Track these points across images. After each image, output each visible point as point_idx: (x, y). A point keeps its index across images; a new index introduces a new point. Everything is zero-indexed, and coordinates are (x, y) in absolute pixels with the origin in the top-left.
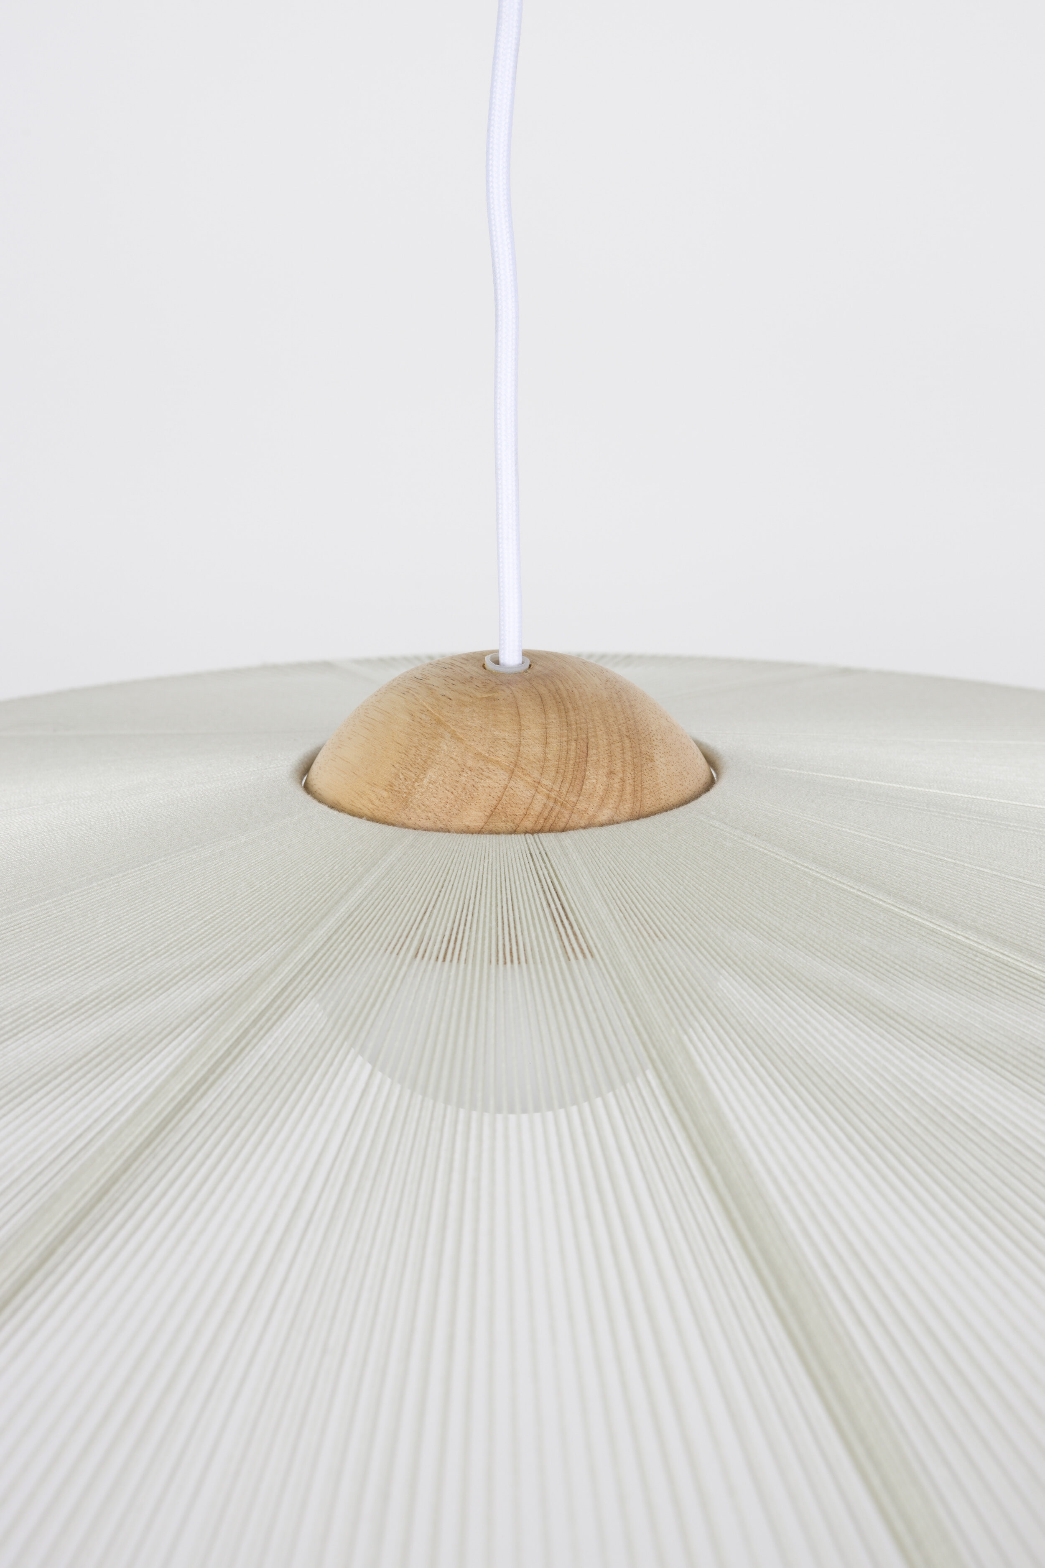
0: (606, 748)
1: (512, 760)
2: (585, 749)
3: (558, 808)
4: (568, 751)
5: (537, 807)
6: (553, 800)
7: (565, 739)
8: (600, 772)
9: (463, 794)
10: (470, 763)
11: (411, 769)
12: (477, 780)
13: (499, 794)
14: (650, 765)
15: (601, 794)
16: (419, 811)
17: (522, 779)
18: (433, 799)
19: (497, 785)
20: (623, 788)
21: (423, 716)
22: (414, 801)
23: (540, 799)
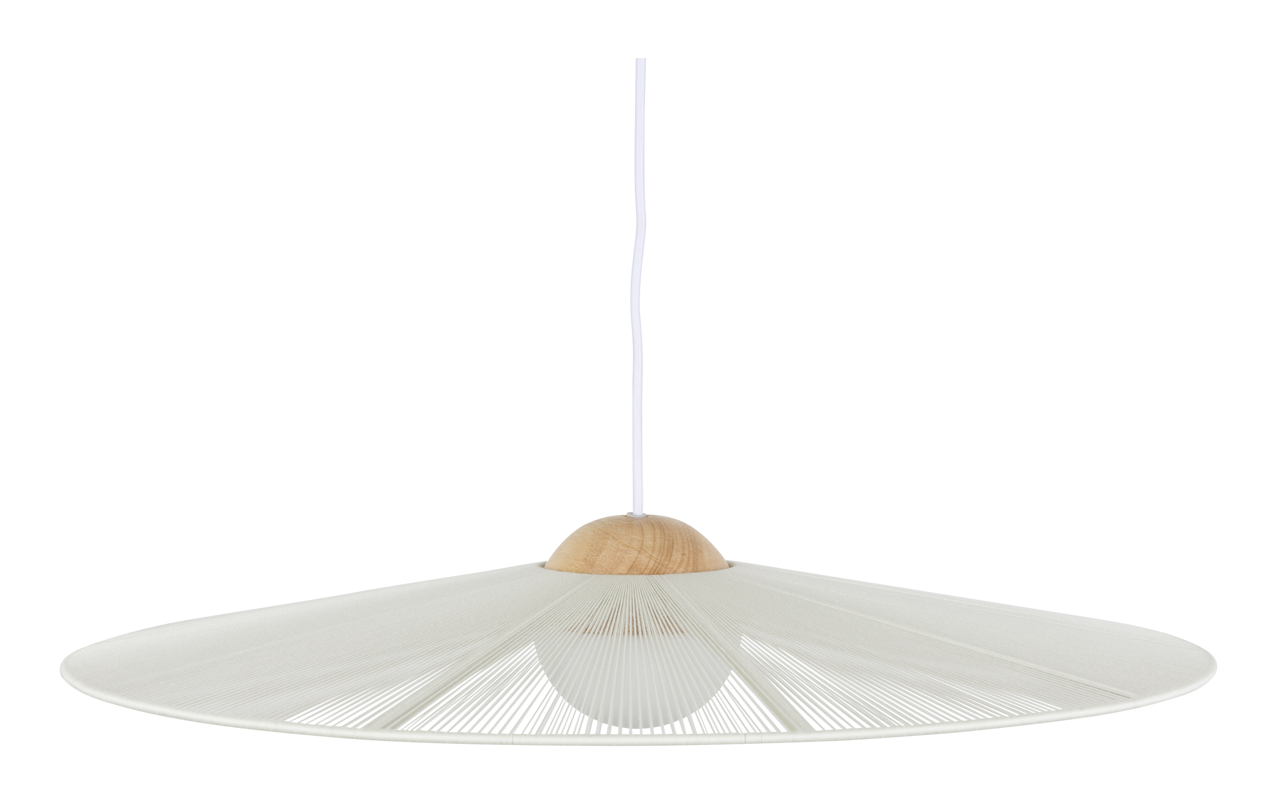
0: (681, 544)
1: (640, 547)
2: (672, 544)
3: (660, 566)
4: (664, 544)
5: (651, 566)
6: (658, 563)
7: (663, 539)
8: (679, 553)
9: (618, 560)
10: (621, 548)
11: (594, 552)
12: (624, 555)
13: (634, 560)
14: (701, 554)
15: (679, 562)
16: (598, 568)
17: (644, 554)
18: (604, 563)
19: (633, 556)
20: (689, 561)
21: (599, 532)
22: (596, 565)
23: (652, 563)
